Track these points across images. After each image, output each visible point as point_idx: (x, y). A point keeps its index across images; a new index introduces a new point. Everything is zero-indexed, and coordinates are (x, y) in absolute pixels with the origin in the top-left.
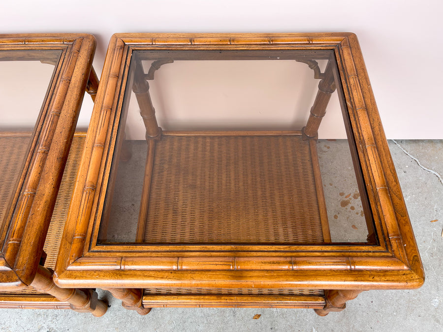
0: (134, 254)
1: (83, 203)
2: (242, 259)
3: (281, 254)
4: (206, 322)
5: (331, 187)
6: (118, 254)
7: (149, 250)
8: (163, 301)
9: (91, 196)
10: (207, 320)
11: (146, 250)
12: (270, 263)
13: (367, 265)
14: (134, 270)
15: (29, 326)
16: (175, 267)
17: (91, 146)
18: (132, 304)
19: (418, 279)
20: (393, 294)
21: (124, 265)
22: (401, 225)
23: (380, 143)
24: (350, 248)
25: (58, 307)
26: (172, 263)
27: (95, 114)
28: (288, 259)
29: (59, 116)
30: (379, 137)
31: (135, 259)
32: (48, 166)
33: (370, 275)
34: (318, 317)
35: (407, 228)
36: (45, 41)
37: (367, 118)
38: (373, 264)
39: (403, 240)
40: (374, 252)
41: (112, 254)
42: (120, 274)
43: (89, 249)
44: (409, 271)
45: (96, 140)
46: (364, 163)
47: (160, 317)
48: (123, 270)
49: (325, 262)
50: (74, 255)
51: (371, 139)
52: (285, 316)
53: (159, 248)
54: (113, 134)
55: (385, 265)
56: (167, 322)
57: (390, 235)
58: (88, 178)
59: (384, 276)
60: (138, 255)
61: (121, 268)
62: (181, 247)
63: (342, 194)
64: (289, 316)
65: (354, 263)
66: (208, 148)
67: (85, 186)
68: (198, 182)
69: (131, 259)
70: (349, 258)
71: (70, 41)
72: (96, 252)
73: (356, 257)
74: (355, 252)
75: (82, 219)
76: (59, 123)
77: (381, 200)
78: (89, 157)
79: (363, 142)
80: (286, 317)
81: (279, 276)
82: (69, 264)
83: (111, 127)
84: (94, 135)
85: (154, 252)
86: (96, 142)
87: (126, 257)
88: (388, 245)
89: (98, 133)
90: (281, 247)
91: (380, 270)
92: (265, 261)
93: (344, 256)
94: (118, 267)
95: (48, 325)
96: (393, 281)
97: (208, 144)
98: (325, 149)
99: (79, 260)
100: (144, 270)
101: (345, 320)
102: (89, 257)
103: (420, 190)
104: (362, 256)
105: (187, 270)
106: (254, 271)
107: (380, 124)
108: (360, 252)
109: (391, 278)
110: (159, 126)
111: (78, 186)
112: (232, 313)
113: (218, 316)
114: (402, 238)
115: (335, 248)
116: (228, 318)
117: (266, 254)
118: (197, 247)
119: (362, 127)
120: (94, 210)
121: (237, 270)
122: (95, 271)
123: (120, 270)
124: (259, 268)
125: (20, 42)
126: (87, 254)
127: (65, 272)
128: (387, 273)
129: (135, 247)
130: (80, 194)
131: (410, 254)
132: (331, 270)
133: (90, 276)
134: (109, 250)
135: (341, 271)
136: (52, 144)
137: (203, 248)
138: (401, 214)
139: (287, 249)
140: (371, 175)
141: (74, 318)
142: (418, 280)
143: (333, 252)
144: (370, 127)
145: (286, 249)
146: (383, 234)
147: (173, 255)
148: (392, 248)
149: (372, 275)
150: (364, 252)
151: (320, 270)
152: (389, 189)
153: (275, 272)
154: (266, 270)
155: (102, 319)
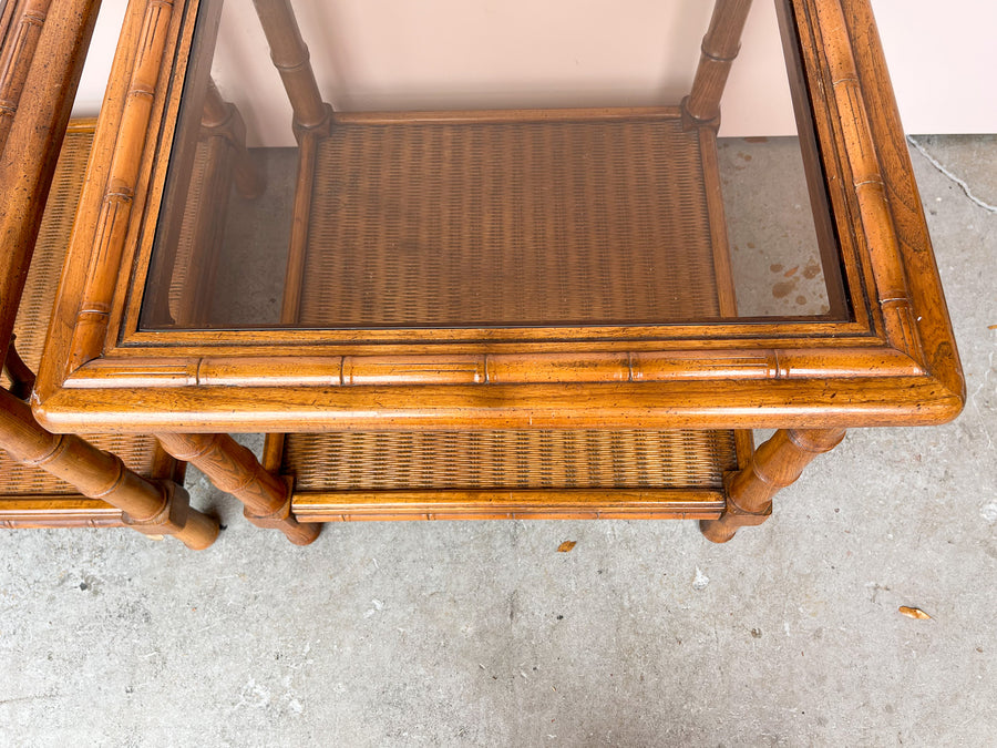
0: (230, 352)
1: (100, 232)
2: (503, 359)
3: (603, 346)
4: (447, 559)
5: (751, 251)
6: (191, 351)
7: (268, 340)
8: (341, 505)
9: (122, 215)
10: (451, 556)
11: (261, 340)
12: (573, 365)
13: (818, 367)
14: (232, 387)
15: (37, 574)
16: (335, 380)
17: (120, 96)
18: (266, 512)
19: (949, 397)
20: (888, 493)
21: (207, 374)
22: (911, 270)
23: (871, 75)
24: (779, 328)
25: (97, 522)
26: (327, 370)
27: (131, 19)
28: (620, 357)
29: (42, 27)
30: (868, 62)
31: (233, 362)
32: (13, 146)
33: (825, 391)
34: (708, 547)
35: (928, 277)
37: (840, 13)
38: (835, 364)
39: (914, 306)
40: (837, 336)
41: (178, 351)
42: (197, 396)
43: (119, 339)
44: (925, 379)
45: (134, 79)
46: (826, 126)
47: (341, 549)
48: (205, 388)
49: (714, 361)
50: (79, 352)
51: (848, 65)
52: (631, 545)
53: (295, 336)
54: (178, 65)
55: (865, 365)
56: (357, 560)
57: (881, 294)
58: (113, 170)
59: (861, 390)
60: (241, 351)
61: (198, 381)
62: (351, 332)
63: (776, 268)
64: (642, 544)
65: (786, 363)
66: (447, 153)
67: (105, 190)
68: (424, 236)
69: (224, 361)
70: (776, 351)
72: (136, 346)
73: (792, 348)
74: (792, 337)
75: (97, 269)
76: (41, 43)
77: (863, 213)
78: (114, 121)
79: (826, 75)
80: (634, 547)
81: (593, 397)
82: (68, 375)
83: (172, 48)
84: (128, 70)
85: (282, 345)
86: (133, 83)
87: (212, 357)
88: (875, 321)
89: (137, 64)
90: (604, 329)
91: (851, 378)
92: (561, 360)
93: (761, 347)
94: (192, 381)
95: (82, 571)
96: (883, 402)
97: (447, 144)
98: (740, 162)
99: (93, 364)
100: (258, 387)
101: (771, 551)
102: (119, 358)
103: (966, 255)
104: (807, 347)
105: (365, 386)
106: (532, 387)
107: (872, 30)
108: (804, 337)
109: (877, 397)
110: (324, 101)
111: (89, 193)
112: (508, 540)
113: (477, 547)
114: (913, 303)
115: (739, 329)
116: (500, 551)
117: (565, 346)
118: (393, 334)
119: (826, 35)
120: (131, 248)
121: (492, 385)
122: (135, 390)
123: (197, 387)
124: (546, 379)
126: (114, 351)
127: (60, 392)
128: (868, 385)
129: (234, 333)
130: (93, 210)
131: (932, 339)
132: (727, 380)
133: (120, 402)
134: (169, 341)
135: (753, 382)
136: (24, 93)
137: (407, 334)
138: (912, 244)
139: (619, 334)
140: (841, 153)
141: (142, 555)
142: (947, 400)
143: (734, 338)
144: (845, 35)
145: (615, 334)
146: (865, 294)
147: (332, 351)
148: (884, 326)
149: (830, 389)
150: (813, 337)
151: (698, 381)
152: (886, 186)
153: (585, 386)
154: (563, 383)
155: (208, 555)
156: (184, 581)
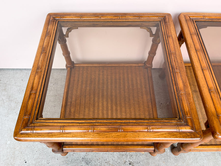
8: (201, 149)
15: (119, 161)
36: (150, 17)
56: (188, 159)
71: (162, 17)
95: (129, 160)
125: (137, 17)
141: (141, 157)
155: (155, 157)
156: (151, 163)
